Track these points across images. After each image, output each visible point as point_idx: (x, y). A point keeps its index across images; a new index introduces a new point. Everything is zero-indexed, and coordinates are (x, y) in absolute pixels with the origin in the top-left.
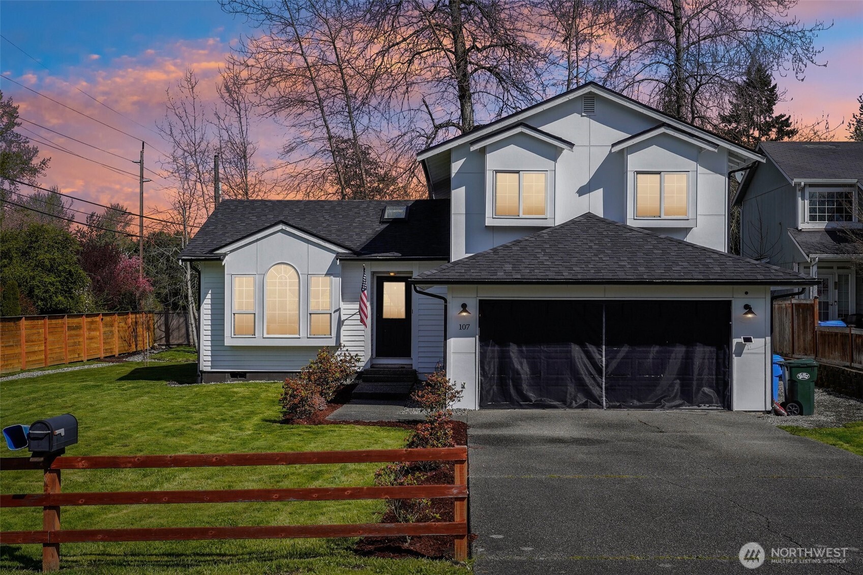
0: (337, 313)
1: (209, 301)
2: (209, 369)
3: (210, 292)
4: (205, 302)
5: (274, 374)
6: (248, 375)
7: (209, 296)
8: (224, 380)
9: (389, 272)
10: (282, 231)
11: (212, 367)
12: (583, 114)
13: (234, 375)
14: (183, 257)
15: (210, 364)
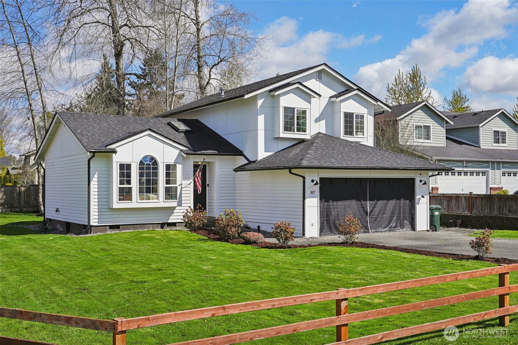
0: (181, 186)
1: (96, 179)
2: (96, 224)
3: (97, 173)
4: (93, 180)
5: (137, 226)
6: (121, 227)
7: (96, 176)
8: (106, 231)
9: (198, 162)
10: (149, 135)
11: (98, 222)
12: (317, 80)
13: (112, 227)
14: (90, 150)
15: (97, 220)
